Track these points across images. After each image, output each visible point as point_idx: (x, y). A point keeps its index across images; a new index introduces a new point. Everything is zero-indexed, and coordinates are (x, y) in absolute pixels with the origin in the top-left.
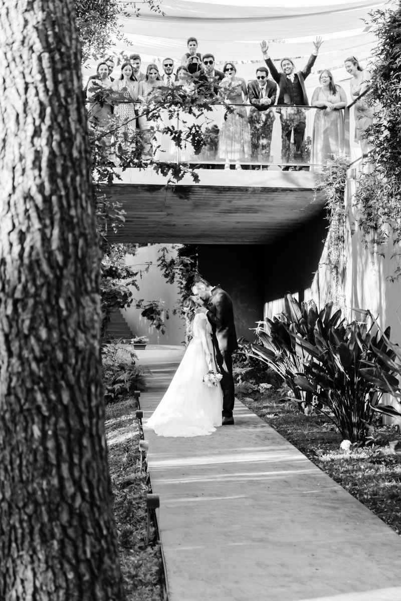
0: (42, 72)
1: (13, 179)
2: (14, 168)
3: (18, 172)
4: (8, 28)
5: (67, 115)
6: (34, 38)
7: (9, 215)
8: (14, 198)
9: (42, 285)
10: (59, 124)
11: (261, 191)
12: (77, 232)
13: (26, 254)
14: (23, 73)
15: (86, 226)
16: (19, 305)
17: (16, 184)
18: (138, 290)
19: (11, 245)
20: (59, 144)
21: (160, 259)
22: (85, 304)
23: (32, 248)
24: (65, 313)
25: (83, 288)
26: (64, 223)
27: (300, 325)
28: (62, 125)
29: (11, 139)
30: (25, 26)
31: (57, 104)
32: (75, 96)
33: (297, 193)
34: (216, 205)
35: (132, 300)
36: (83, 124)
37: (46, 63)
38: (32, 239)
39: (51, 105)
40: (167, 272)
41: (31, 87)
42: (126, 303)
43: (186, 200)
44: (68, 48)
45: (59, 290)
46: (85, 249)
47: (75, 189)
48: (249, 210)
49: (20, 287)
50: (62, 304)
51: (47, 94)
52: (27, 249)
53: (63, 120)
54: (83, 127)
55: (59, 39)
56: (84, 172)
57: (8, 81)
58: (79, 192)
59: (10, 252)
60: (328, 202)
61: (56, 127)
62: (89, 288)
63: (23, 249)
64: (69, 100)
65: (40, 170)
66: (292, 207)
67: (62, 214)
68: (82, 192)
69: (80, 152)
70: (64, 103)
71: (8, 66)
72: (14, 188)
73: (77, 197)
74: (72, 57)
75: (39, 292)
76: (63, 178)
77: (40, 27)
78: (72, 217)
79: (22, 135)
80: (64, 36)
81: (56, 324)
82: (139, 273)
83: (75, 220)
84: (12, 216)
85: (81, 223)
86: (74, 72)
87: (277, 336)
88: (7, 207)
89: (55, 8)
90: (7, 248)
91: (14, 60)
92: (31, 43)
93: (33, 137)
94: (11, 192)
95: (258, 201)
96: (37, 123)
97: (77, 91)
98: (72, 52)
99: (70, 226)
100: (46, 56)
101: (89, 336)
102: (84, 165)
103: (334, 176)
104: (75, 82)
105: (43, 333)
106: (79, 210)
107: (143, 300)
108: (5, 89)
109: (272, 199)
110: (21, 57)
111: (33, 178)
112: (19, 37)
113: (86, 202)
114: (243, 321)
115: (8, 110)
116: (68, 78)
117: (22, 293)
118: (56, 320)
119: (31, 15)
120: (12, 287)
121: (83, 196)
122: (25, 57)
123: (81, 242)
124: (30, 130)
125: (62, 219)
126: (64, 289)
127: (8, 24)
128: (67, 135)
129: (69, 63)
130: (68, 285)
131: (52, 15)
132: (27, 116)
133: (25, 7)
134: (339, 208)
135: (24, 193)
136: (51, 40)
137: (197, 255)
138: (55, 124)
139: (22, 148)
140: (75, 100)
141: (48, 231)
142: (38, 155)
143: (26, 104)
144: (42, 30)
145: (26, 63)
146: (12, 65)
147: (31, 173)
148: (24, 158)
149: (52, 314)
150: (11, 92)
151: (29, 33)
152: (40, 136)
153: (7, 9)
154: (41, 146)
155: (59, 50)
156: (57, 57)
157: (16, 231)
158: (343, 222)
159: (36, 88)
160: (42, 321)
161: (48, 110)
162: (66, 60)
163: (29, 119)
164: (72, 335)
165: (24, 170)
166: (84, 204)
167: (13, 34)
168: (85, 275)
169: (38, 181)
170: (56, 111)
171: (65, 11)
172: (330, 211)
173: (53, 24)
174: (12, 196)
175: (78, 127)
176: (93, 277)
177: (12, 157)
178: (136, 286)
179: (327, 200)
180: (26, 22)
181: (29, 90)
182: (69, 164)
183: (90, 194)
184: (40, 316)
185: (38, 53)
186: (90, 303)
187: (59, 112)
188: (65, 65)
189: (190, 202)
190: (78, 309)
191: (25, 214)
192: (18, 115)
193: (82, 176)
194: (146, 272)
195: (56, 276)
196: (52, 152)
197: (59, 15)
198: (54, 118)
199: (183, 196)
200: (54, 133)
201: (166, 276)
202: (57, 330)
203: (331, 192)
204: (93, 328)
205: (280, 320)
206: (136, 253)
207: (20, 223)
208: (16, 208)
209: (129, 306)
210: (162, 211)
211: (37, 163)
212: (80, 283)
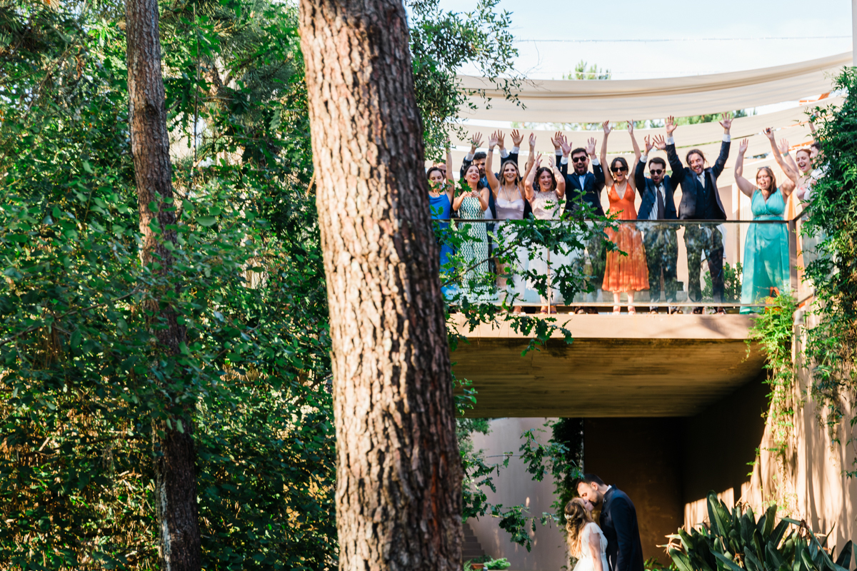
0: (399, 283)
1: (371, 396)
2: (371, 385)
3: (376, 389)
4: (363, 238)
5: (425, 327)
6: (390, 246)
7: (368, 434)
8: (372, 415)
9: (403, 508)
10: (417, 338)
11: (671, 344)
12: (437, 451)
13: (385, 475)
14: (380, 285)
15: (447, 443)
16: (379, 529)
17: (374, 401)
18: (495, 491)
19: (370, 465)
20: (418, 359)
21: (523, 447)
22: (446, 527)
23: (391, 468)
24: (426, 536)
25: (444, 510)
26: (424, 441)
27: (729, 540)
28: (421, 338)
29: (368, 354)
30: (381, 236)
31: (415, 316)
32: (433, 306)
33: (723, 346)
34: (607, 364)
35: (486, 506)
36: (442, 335)
37: (402, 274)
38: (392, 459)
39: (409, 318)
40: (533, 465)
41: (388, 299)
42: (478, 509)
43: (562, 358)
44: (425, 256)
45: (420, 512)
46: (446, 468)
47: (435, 404)
48: (655, 370)
49: (379, 509)
50: (424, 528)
51: (405, 306)
52: (387, 470)
53: (422, 333)
54: (441, 338)
55: (416, 247)
56: (444, 386)
57: (364, 293)
58: (439, 408)
59: (369, 473)
60: (769, 358)
61: (414, 341)
62: (451, 510)
63: (382, 470)
64: (427, 311)
65: (399, 386)
66: (717, 365)
67: (421, 432)
68: (442, 407)
69: (439, 365)
70: (422, 315)
71: (364, 278)
72: (372, 406)
73: (437, 413)
74: (430, 266)
75: (400, 515)
76: (423, 394)
77: (397, 236)
78: (432, 435)
79: (379, 349)
80: (421, 244)
81: (418, 549)
82: (496, 469)
83: (435, 438)
84: (371, 435)
85: (441, 441)
86: (432, 280)
87: (697, 556)
88: (364, 425)
89: (411, 214)
90: (365, 470)
91: (370, 271)
92: (387, 253)
93: (390, 353)
94: (369, 410)
95: (667, 358)
96: (395, 337)
97: (435, 301)
98: (429, 259)
99: (430, 444)
100: (403, 265)
101: (451, 561)
102: (443, 378)
103: (776, 322)
104: (433, 292)
105: (405, 558)
106: (440, 427)
107: (501, 506)
108: (361, 301)
109: (688, 355)
110: (377, 268)
111: (391, 395)
112: (375, 247)
113: (447, 417)
114: (654, 533)
115: (364, 324)
116: (426, 287)
117: (382, 517)
118: (418, 544)
119: (387, 224)
120: (371, 510)
121: (443, 412)
122: (382, 268)
123: (442, 461)
124: (388, 344)
125: (422, 437)
126: (425, 511)
127: (363, 233)
128: (425, 348)
129: (427, 272)
130: (429, 506)
131: (409, 222)
132: (384, 330)
133: (381, 216)
134: (784, 367)
135: (383, 410)
136: (407, 249)
137: (582, 433)
138: (413, 337)
139: (380, 363)
140: (433, 310)
141: (407, 451)
142: (396, 371)
143: (383, 317)
144: (398, 239)
145: (383, 274)
146: (369, 276)
147: (389, 390)
148: (382, 374)
149: (413, 537)
150: (368, 305)
151: (385, 243)
152: (397, 351)
153: (362, 218)
154: (399, 361)
155: (416, 259)
156: (415, 266)
157: (375, 450)
158: (792, 387)
159: (393, 300)
160: (403, 545)
161: (406, 323)
162: (423, 269)
163: (387, 333)
164: (434, 559)
165: (382, 387)
166: (444, 420)
167: (369, 244)
168: (447, 495)
169: (397, 398)
170: (414, 324)
171: (422, 217)
172: (771, 372)
173: (410, 232)
174: (370, 414)
175: (437, 338)
176: (454, 497)
177: (369, 374)
178: (492, 486)
179: (767, 356)
180: (382, 231)
181: (386, 302)
182: (428, 379)
183: (450, 409)
184: (401, 539)
185: (395, 264)
186: (452, 526)
187: (417, 324)
188: (423, 274)
189: (568, 360)
190: (439, 533)
191: (384, 433)
192: (375, 329)
193: (441, 390)
194: (504, 467)
195: (417, 498)
196: (410, 367)
197: (415, 221)
198: (412, 331)
199: (558, 352)
200: (412, 347)
201: (532, 470)
202: (419, 555)
203: (772, 345)
204: (455, 551)
205: (702, 533)
206: (488, 429)
207: (378, 443)
208: (374, 426)
209: (482, 514)
210: (527, 374)
211: (396, 379)
212: (441, 504)
